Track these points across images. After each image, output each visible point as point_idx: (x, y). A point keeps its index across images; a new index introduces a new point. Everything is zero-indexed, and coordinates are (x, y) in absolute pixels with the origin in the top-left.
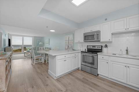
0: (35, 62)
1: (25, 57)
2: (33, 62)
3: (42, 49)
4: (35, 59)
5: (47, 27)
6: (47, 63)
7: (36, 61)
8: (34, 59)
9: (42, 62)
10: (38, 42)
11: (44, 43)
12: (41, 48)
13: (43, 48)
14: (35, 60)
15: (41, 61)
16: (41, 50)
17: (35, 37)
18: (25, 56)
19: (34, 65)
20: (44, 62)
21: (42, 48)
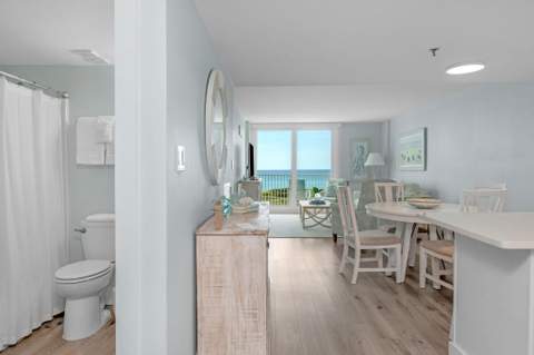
0: (357, 269)
1: (306, 234)
2: (350, 266)
3: (389, 193)
4: (358, 248)
5: (434, 50)
6: (422, 284)
7: (362, 265)
8: (352, 250)
9: (393, 276)
10: (356, 154)
11: (389, 160)
12: (382, 190)
13: (394, 190)
14: (358, 253)
15: (388, 270)
16: (384, 200)
17: (344, 124)
18: (304, 227)
19: (354, 282)
20: (408, 276)
21: (388, 188)
